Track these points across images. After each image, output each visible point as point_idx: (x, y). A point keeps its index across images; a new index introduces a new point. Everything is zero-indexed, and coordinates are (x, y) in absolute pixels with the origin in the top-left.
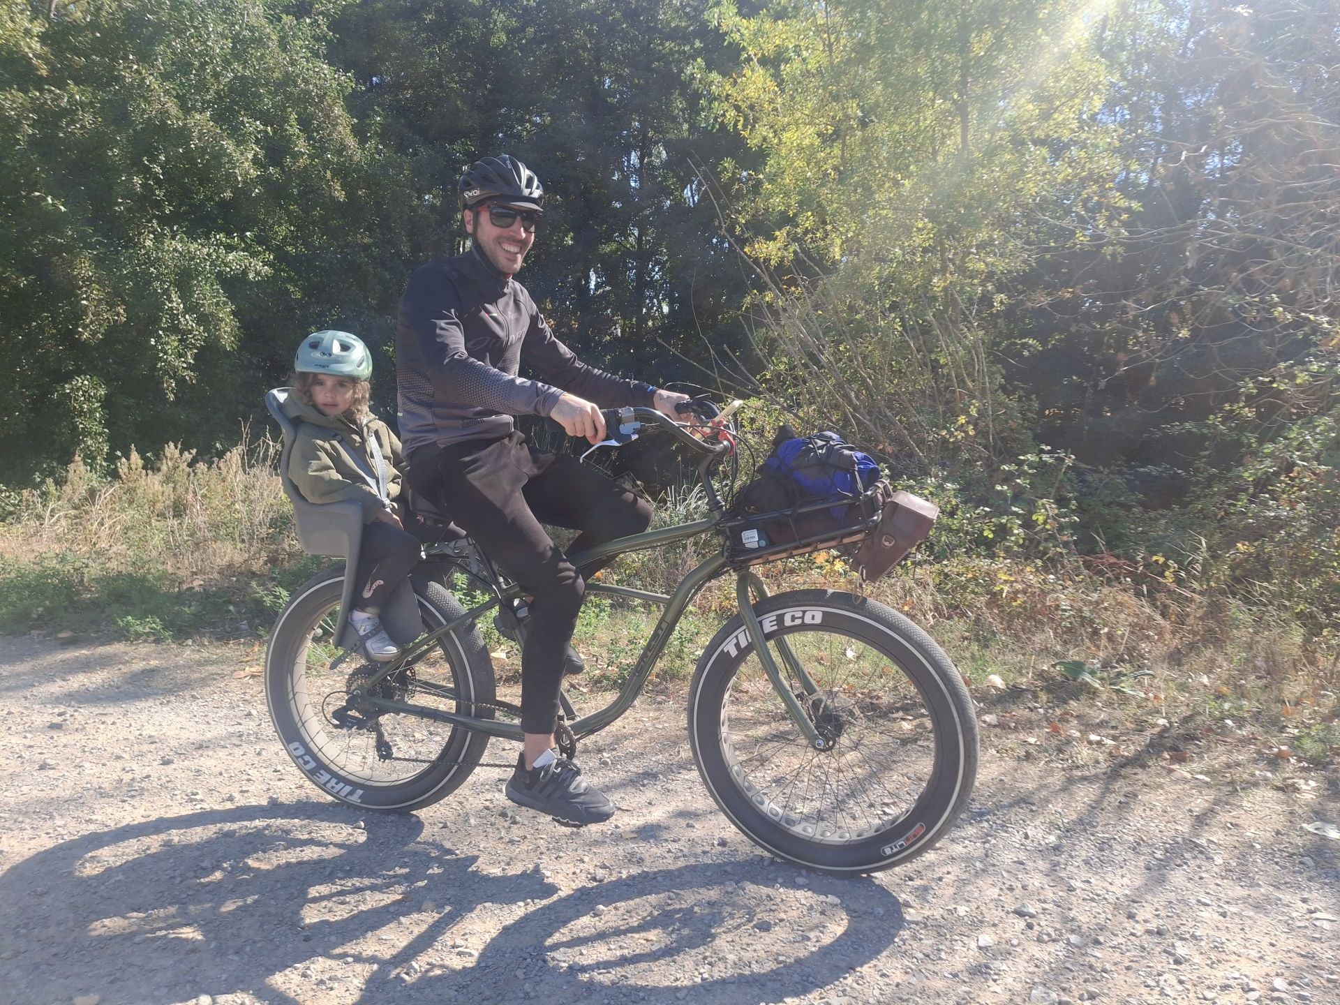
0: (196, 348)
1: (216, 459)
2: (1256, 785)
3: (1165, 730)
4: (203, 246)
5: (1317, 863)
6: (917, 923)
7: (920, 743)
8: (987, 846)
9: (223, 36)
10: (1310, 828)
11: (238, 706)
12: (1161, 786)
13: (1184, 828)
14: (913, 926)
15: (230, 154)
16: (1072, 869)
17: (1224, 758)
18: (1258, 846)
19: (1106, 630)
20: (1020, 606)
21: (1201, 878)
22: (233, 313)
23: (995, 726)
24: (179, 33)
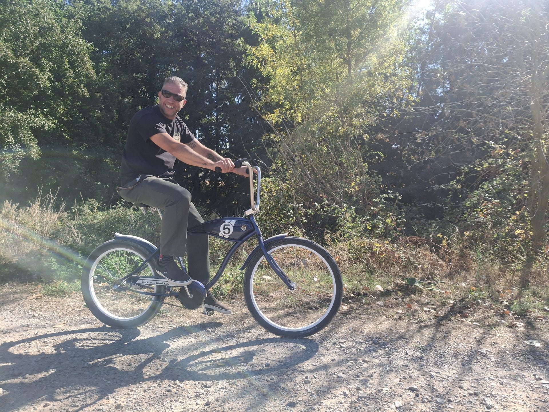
0: (20, 159)
1: (28, 208)
2: (499, 325)
3: (454, 305)
4: (24, 115)
5: (534, 358)
6: (365, 398)
7: (353, 315)
8: (390, 359)
9: (34, 26)
10: (527, 342)
11: (28, 312)
12: (460, 328)
13: (474, 346)
14: (363, 399)
15: (37, 75)
16: (430, 367)
17: (482, 315)
18: (508, 352)
19: (421, 266)
20: (384, 257)
21: (487, 368)
22: (37, 144)
23: (383, 306)
24: (14, 23)
